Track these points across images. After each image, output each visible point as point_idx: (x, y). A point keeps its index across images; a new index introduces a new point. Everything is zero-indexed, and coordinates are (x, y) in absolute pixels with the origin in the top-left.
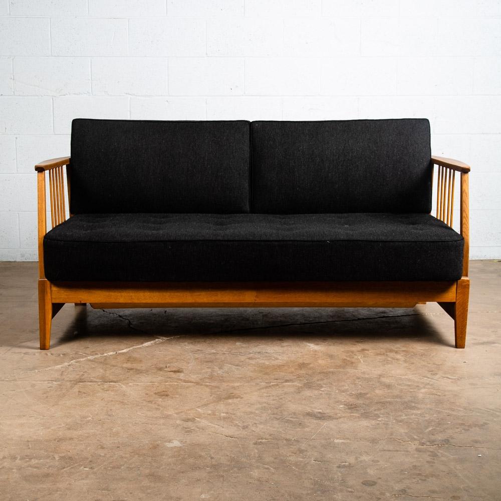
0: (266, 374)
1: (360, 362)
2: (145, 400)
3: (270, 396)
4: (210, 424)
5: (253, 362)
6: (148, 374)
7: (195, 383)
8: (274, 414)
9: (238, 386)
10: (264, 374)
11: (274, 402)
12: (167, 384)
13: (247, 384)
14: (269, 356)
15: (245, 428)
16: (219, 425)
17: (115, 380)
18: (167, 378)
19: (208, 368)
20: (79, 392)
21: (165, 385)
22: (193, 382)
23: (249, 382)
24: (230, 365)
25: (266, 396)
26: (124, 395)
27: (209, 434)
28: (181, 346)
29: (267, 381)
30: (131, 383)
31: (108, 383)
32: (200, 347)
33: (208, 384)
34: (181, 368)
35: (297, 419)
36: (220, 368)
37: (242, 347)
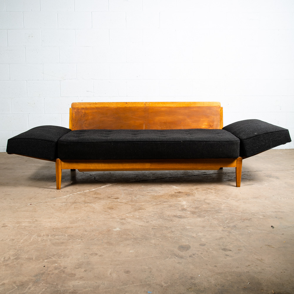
1: (196, 193)
2: (103, 211)
3: (157, 208)
4: (132, 221)
5: (149, 194)
6: (104, 200)
8: (160, 216)
9: (143, 205)
10: (155, 199)
11: (160, 211)
13: (147, 204)
14: (156, 192)
15: (147, 222)
16: (136, 221)
17: (90, 202)
18: (112, 201)
19: (130, 197)
20: (74, 207)
21: (112, 204)
22: (124, 203)
24: (139, 196)
26: (94, 209)
27: (132, 225)
28: (118, 188)
29: (156, 202)
30: (97, 203)
31: (87, 203)
32: (126, 188)
33: (130, 204)
34: (118, 197)
35: (170, 218)
36: (135, 197)
37: (144, 188)
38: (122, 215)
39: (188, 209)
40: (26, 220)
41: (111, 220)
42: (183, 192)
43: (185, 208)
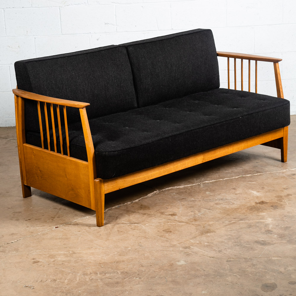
0: (228, 215)
1: (287, 204)
2: (158, 235)
3: (232, 230)
4: (199, 250)
5: (219, 206)
6: (156, 217)
7: (186, 222)
8: (235, 242)
9: (212, 224)
10: (227, 215)
11: (235, 234)
12: (169, 224)
13: (217, 222)
14: (228, 202)
15: (220, 251)
16: (205, 251)
17: (137, 222)
18: (168, 220)
19: (191, 211)
20: (118, 231)
21: (168, 225)
22: (184, 222)
23: (218, 221)
24: (205, 209)
25: (230, 230)
26: (145, 232)
27: (200, 256)
28: (171, 196)
29: (229, 220)
30: (147, 224)
31: (134, 224)
32: (184, 196)
33: (193, 223)
34: (175, 213)
35: (250, 245)
36: (199, 212)
37: (210, 195)
38: (185, 241)
39: (274, 231)
40: (59, 252)
41: (171, 249)
42: (267, 202)
43: (270, 229)
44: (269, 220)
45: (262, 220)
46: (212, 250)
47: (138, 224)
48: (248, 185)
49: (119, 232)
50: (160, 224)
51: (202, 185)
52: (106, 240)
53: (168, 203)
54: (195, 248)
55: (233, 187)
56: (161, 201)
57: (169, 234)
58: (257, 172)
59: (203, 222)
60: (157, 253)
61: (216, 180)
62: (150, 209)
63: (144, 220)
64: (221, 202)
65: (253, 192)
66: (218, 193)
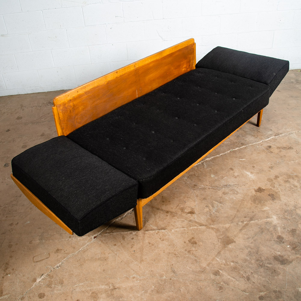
2: (186, 250)
4: (229, 277)
7: (206, 226)
9: (229, 228)
12: (191, 228)
14: (233, 190)
15: (248, 278)
16: (234, 278)
17: (163, 226)
18: (189, 221)
19: (206, 206)
20: (149, 243)
21: (191, 230)
23: (232, 222)
24: (216, 202)
28: (184, 181)
29: (241, 220)
30: (173, 229)
31: (161, 230)
32: (194, 182)
33: (212, 226)
34: (193, 209)
35: (271, 265)
36: (213, 206)
37: (216, 180)
42: (264, 189)
43: (280, 234)
44: (275, 220)
45: (268, 219)
46: (241, 277)
47: (164, 229)
48: (241, 163)
49: (150, 245)
50: (184, 229)
51: (205, 164)
52: (141, 262)
53: (184, 193)
54: (224, 273)
55: (230, 167)
56: (177, 190)
57: (195, 248)
58: (242, 144)
59: (220, 225)
60: (191, 285)
61: (214, 157)
62: (170, 204)
63: (169, 222)
64: (227, 190)
65: (247, 173)
66: (221, 175)
